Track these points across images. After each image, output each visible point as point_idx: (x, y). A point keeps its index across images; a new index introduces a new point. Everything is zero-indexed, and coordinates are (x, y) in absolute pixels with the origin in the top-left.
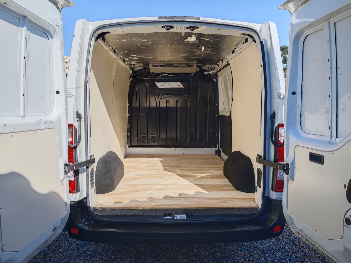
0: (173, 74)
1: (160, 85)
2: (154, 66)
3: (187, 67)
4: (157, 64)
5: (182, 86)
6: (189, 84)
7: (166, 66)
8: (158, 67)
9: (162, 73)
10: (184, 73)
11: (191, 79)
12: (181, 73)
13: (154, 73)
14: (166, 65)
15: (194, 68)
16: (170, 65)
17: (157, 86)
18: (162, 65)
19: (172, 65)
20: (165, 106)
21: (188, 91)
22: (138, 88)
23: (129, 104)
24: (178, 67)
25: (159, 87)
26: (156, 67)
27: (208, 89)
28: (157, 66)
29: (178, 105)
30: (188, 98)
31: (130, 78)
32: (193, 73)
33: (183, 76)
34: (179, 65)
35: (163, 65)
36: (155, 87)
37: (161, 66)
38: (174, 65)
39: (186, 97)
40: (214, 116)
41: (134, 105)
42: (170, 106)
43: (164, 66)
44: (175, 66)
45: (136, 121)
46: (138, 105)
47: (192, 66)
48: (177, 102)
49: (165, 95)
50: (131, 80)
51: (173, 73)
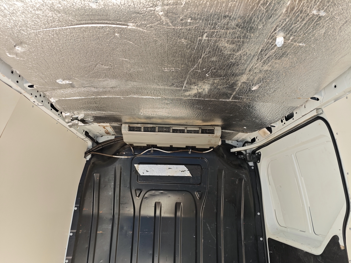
0: (171, 148)
1: (143, 170)
2: (131, 129)
3: (202, 133)
4: (139, 125)
5: (188, 174)
6: (202, 169)
7: (157, 130)
8: (140, 131)
9: (149, 146)
10: (193, 148)
11: (206, 160)
12: (188, 148)
13: (131, 145)
14: (157, 128)
15: (215, 135)
16: (165, 127)
17: (137, 172)
18: (148, 128)
19: (169, 128)
20: (152, 214)
21: (200, 184)
22: (98, 175)
23: (76, 209)
24: (182, 131)
25: (141, 174)
26: (136, 131)
27: (241, 180)
28: (139, 129)
29: (179, 214)
30: (200, 198)
31: (86, 154)
32: (210, 148)
33: (190, 153)
34: (184, 128)
35: (151, 128)
36: (133, 173)
37: (146, 130)
38: (173, 128)
39: (197, 195)
40: (257, 239)
41: (87, 210)
42: (163, 215)
43: (153, 130)
44: (175, 131)
45: (87, 246)
46: (95, 211)
47: (212, 132)
48: (177, 205)
49: (153, 192)
50: (88, 159)
51: (171, 146)
